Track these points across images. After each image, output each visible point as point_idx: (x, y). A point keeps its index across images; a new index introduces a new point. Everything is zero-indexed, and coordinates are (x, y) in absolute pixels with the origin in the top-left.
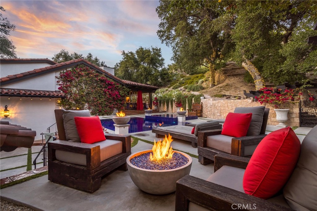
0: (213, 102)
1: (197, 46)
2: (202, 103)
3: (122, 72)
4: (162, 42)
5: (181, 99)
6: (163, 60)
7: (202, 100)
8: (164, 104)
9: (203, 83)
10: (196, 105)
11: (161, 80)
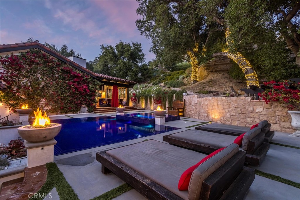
0: (199, 99)
1: (179, 34)
2: (184, 100)
3: (101, 67)
4: (141, 33)
5: (160, 95)
6: (143, 55)
7: (184, 96)
8: (143, 100)
9: (184, 79)
10: (177, 102)
11: (141, 76)
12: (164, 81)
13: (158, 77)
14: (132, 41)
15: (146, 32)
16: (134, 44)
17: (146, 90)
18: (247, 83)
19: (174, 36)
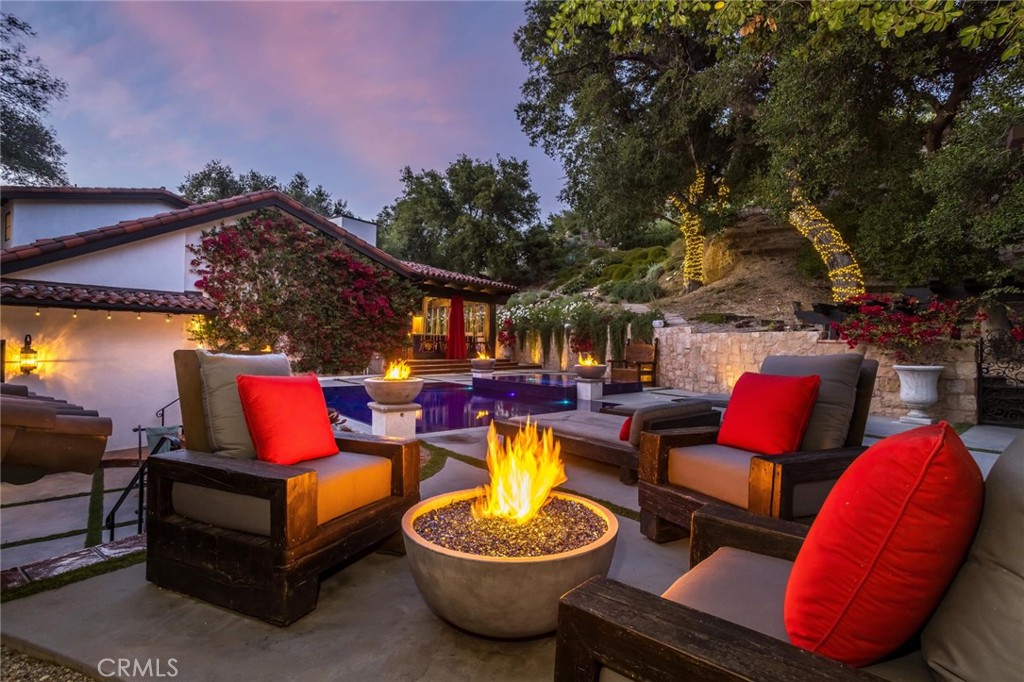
0: (694, 338)
1: (644, 156)
2: (657, 340)
3: (402, 237)
4: (531, 141)
5: (589, 325)
6: (533, 199)
7: (657, 330)
8: (536, 341)
9: (663, 277)
10: (637, 345)
11: (527, 263)
12: (601, 282)
13: (580, 267)
14: (498, 155)
15: (544, 137)
16: (503, 164)
17: (544, 310)
18: (833, 293)
19: (627, 162)
